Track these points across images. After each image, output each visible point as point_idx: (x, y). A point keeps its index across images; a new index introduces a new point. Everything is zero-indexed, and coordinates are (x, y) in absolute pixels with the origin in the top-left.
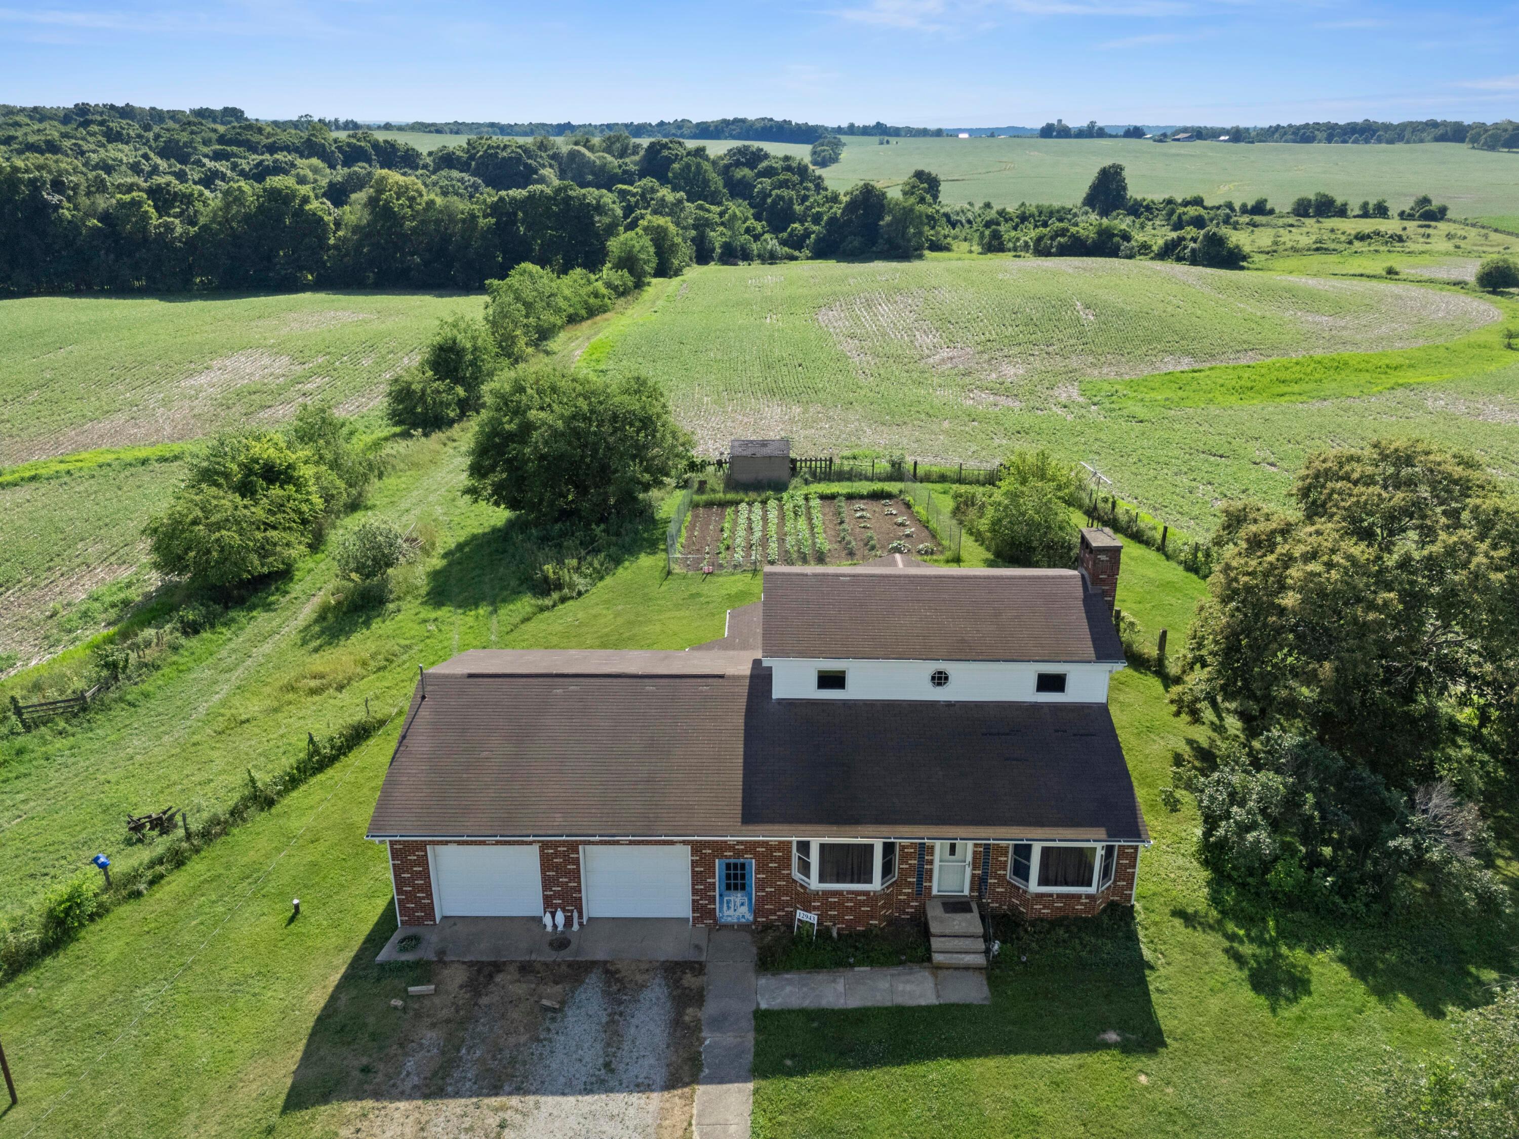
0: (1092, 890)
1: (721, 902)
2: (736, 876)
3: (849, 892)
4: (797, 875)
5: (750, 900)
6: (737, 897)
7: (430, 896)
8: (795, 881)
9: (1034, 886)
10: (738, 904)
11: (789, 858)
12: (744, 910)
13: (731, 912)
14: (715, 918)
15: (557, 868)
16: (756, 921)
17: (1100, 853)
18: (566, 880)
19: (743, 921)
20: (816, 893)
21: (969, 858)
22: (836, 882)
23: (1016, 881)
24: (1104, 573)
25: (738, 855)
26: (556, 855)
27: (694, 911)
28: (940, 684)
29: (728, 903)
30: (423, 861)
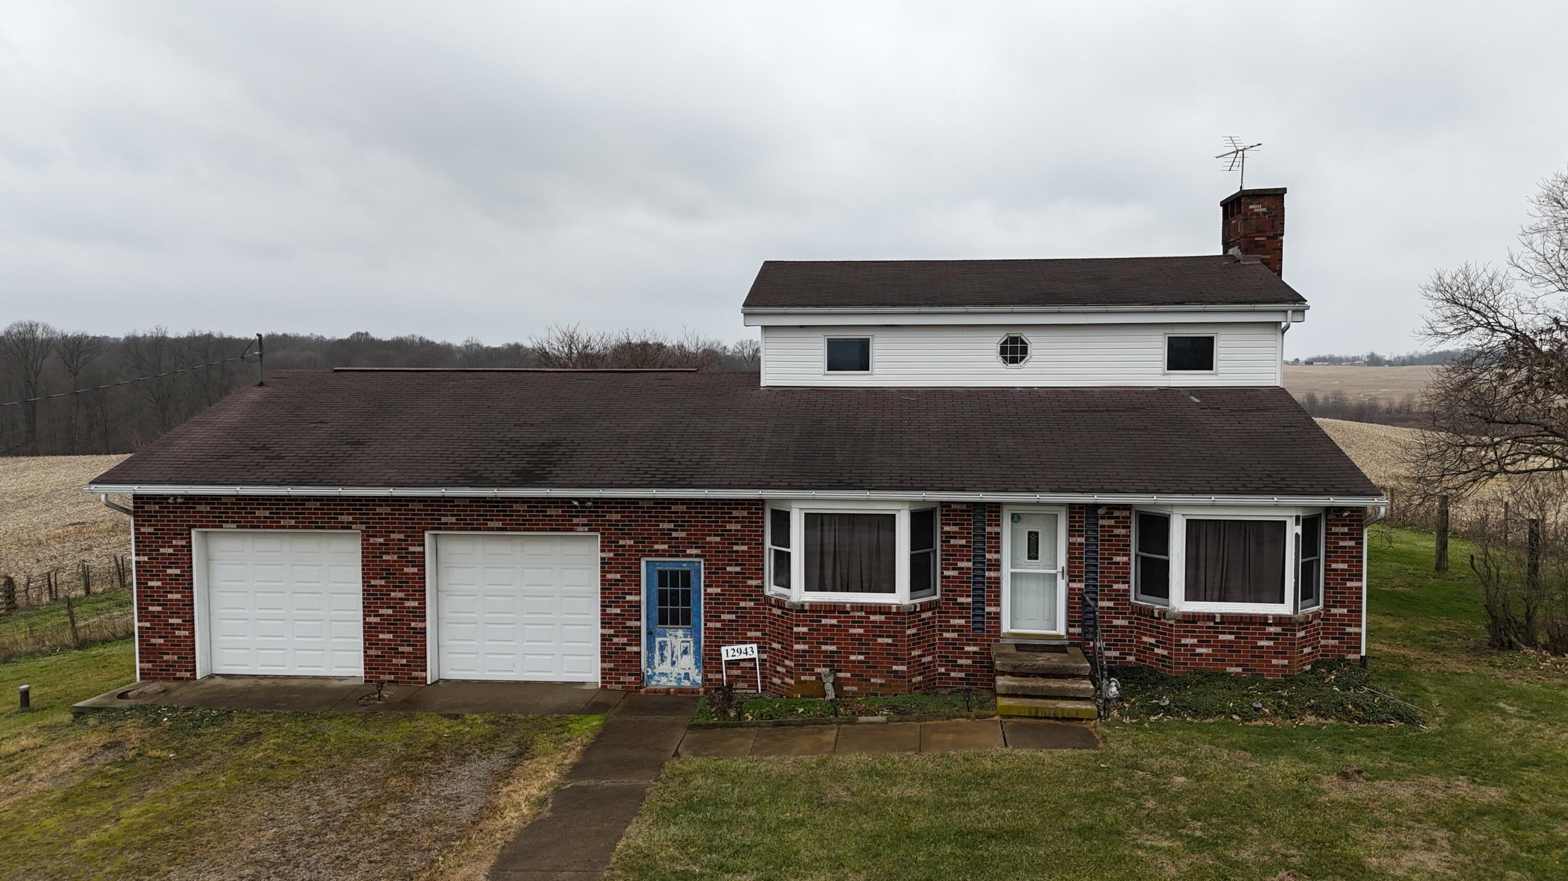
0: (1285, 609)
1: (650, 648)
2: (675, 594)
3: (857, 607)
4: (772, 590)
5: (697, 642)
6: (677, 638)
7: (189, 625)
8: (768, 600)
9: (1178, 602)
10: (678, 652)
12: (688, 663)
13: (666, 667)
14: (639, 674)
15: (388, 572)
16: (705, 679)
17: (1293, 530)
18: (401, 595)
19: (686, 683)
20: (801, 608)
21: (1062, 561)
22: (834, 589)
23: (1145, 601)
24: (1260, 232)
25: (677, 549)
26: (386, 548)
27: (604, 658)
28: (1014, 361)
29: (662, 648)
30: (184, 558)
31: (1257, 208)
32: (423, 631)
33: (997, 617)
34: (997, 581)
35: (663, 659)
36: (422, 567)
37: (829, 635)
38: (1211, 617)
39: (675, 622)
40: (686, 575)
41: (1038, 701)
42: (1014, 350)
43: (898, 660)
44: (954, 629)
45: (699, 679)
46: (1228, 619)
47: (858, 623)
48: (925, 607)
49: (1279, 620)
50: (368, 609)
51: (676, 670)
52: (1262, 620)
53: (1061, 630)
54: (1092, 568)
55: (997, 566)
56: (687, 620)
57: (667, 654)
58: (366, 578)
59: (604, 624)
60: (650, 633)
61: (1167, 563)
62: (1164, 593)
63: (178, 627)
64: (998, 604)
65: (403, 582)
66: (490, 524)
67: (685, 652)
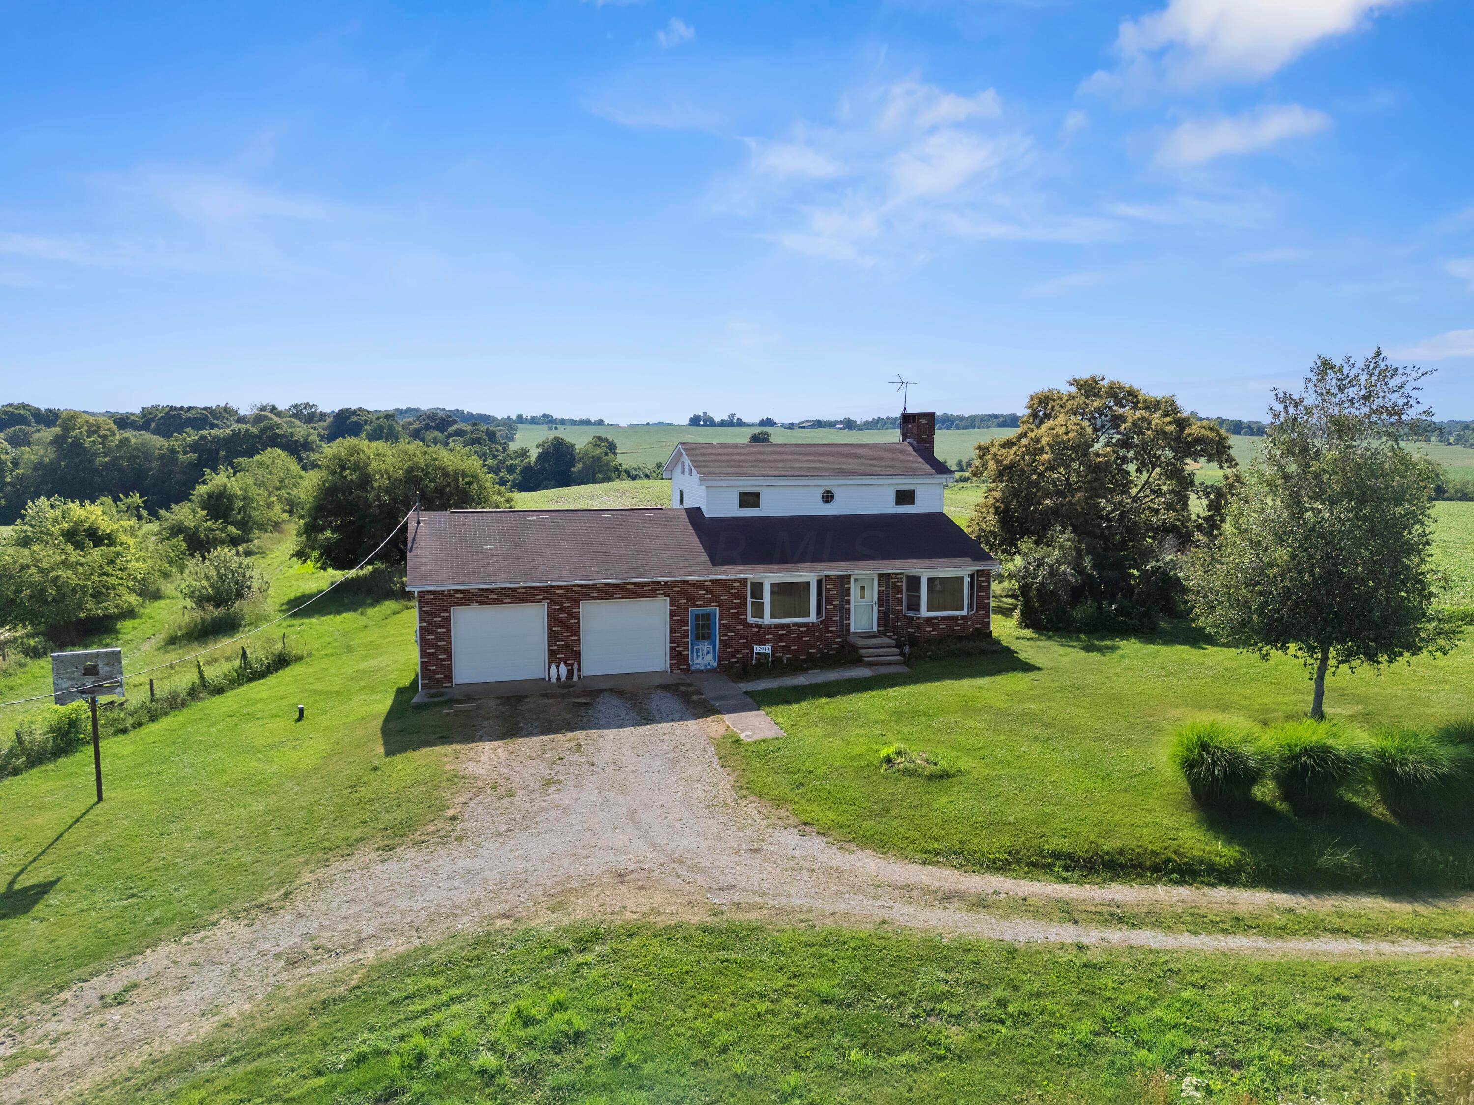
0: (964, 612)
1: (692, 652)
2: (703, 625)
3: (795, 624)
4: (751, 620)
5: (714, 648)
6: (705, 646)
7: (449, 658)
8: (751, 625)
9: (924, 613)
10: (705, 652)
11: (745, 605)
12: (709, 657)
13: (699, 660)
14: (688, 665)
15: (561, 623)
16: (719, 664)
17: (967, 580)
18: (569, 634)
19: (709, 667)
20: (770, 627)
21: (875, 598)
22: (784, 617)
23: (910, 614)
24: (925, 433)
25: (707, 603)
26: (561, 610)
27: (671, 658)
28: (828, 502)
29: (697, 652)
30: (446, 623)
31: (923, 421)
32: (580, 652)
33: (849, 625)
34: (849, 609)
35: (698, 656)
36: (579, 619)
37: (781, 638)
38: (936, 618)
39: (703, 639)
40: (710, 615)
41: (880, 658)
42: (828, 497)
43: (812, 647)
44: (831, 632)
45: (716, 664)
46: (944, 619)
47: (795, 631)
48: (822, 622)
49: (963, 617)
50: (551, 642)
51: (705, 661)
52: (955, 618)
53: (875, 629)
54: (888, 601)
55: (849, 602)
56: (709, 637)
57: (700, 654)
58: (550, 627)
59: (671, 641)
60: (692, 645)
61: (919, 596)
62: (918, 610)
63: (444, 660)
64: (849, 619)
65: (569, 628)
66: (615, 596)
67: (708, 652)
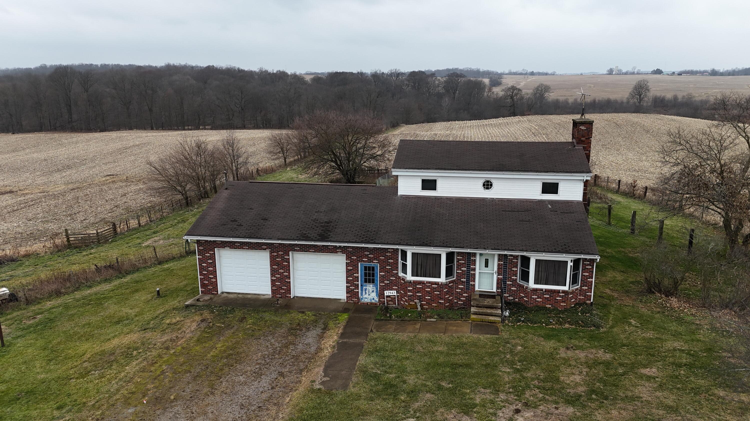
0: (566, 288)
1: (362, 289)
2: (369, 274)
3: (428, 282)
4: (401, 274)
5: (377, 289)
6: (370, 287)
7: (216, 277)
8: (399, 277)
9: (532, 284)
10: (371, 291)
11: (397, 264)
13: (367, 296)
14: (358, 298)
15: (278, 264)
16: (379, 301)
17: (570, 264)
18: (283, 271)
19: (373, 301)
20: (410, 282)
21: (496, 269)
22: (421, 276)
23: (522, 283)
24: (583, 136)
25: (370, 260)
26: (278, 256)
27: (347, 293)
28: (487, 188)
29: (365, 290)
30: (213, 257)
31: (583, 128)
32: (290, 282)
33: (474, 285)
34: (474, 275)
35: (366, 293)
36: (289, 263)
37: (419, 290)
38: (542, 290)
39: (369, 282)
40: (373, 268)
41: (484, 316)
42: (488, 185)
43: (441, 299)
44: (460, 288)
45: (377, 300)
46: (547, 291)
47: (428, 287)
48: (450, 282)
49: (564, 292)
50: (272, 275)
51: (370, 297)
52: (558, 292)
53: (495, 290)
54: (505, 272)
55: (474, 270)
56: (373, 282)
57: (367, 292)
58: (271, 266)
59: (347, 283)
60: (361, 285)
61: (529, 272)
62: (527, 280)
63: (212, 278)
64: (474, 281)
65: (283, 267)
66: (310, 250)
67: (373, 292)
